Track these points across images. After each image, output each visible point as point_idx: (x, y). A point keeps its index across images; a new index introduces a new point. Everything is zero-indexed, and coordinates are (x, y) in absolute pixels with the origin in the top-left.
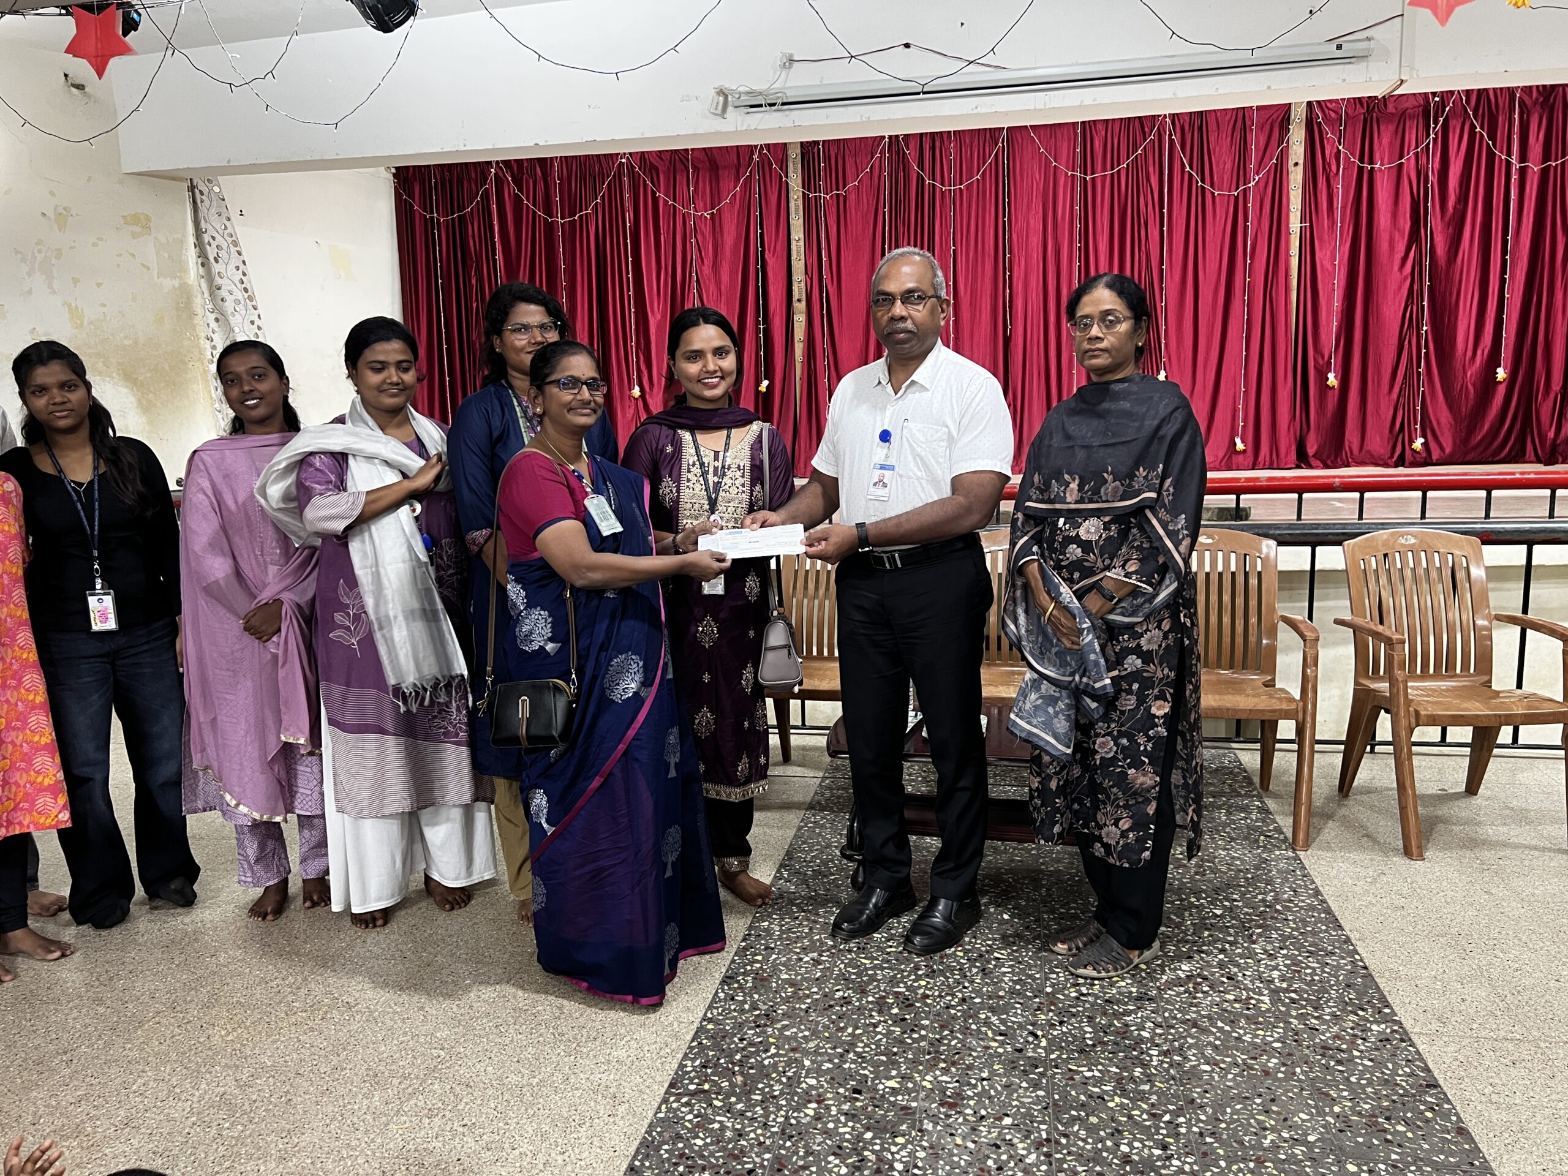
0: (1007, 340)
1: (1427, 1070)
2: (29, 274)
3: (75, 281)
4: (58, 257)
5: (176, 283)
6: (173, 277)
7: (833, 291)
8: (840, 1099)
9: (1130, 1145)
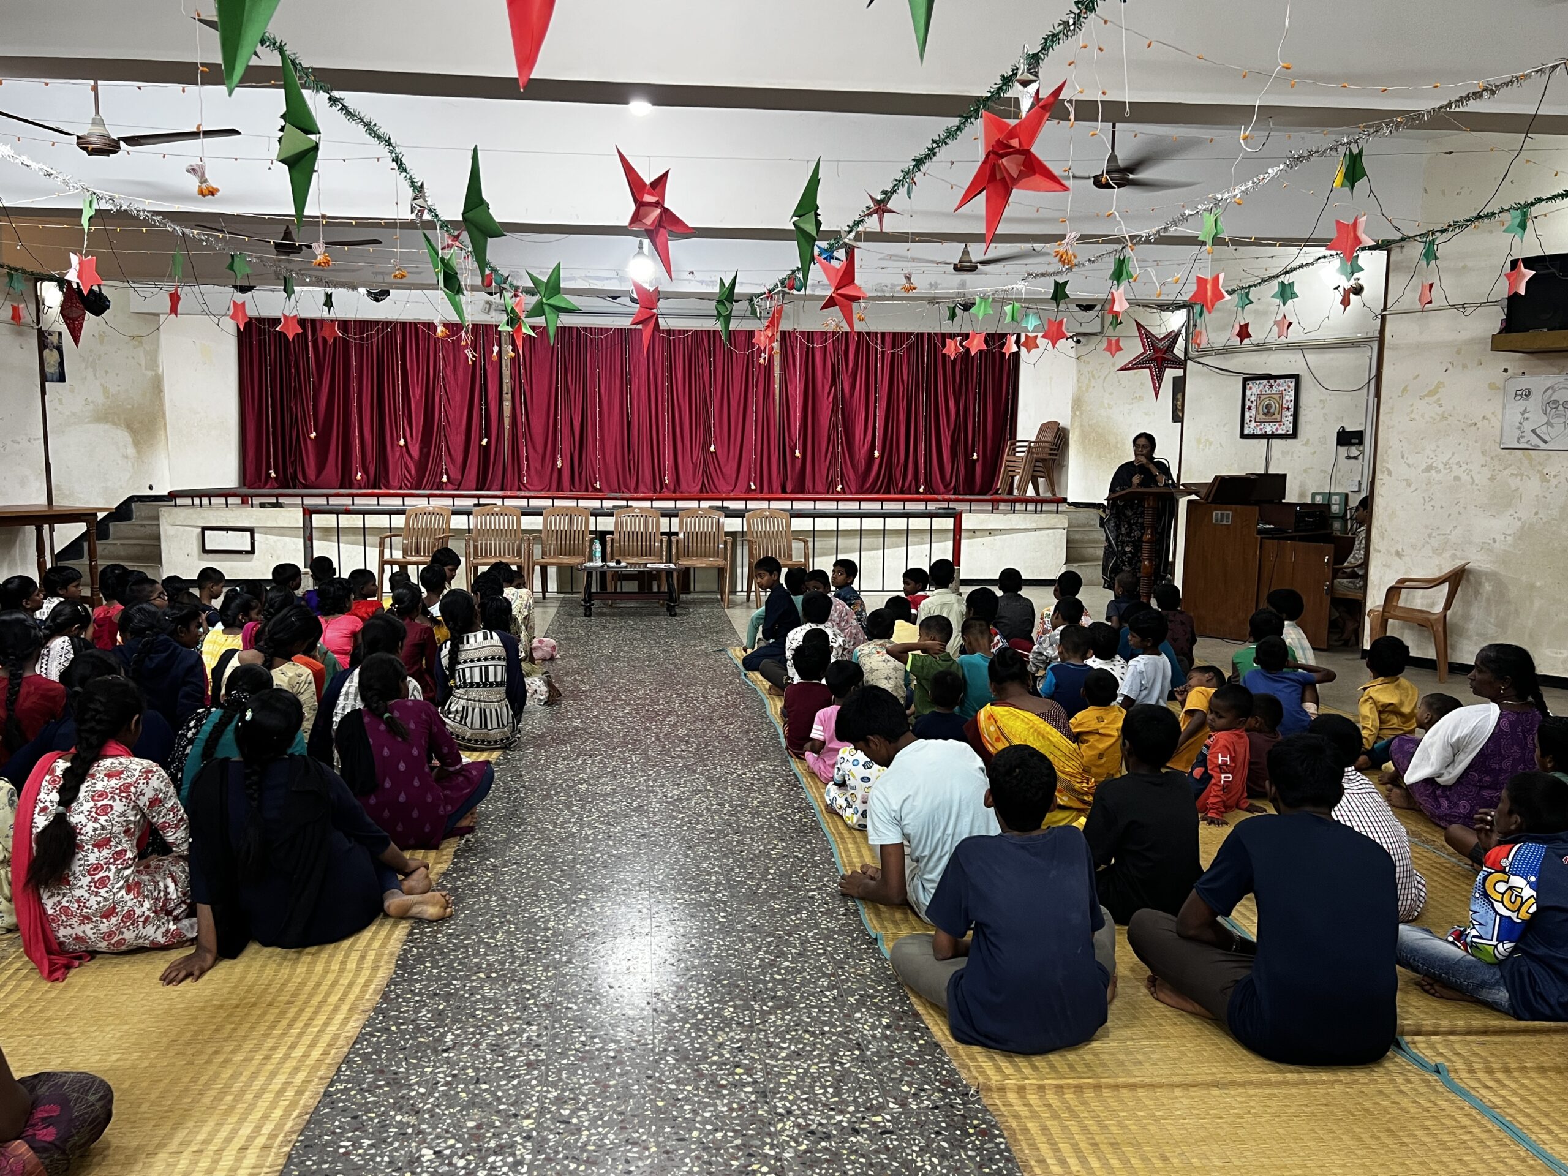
0: (629, 423)
2: (86, 368)
3: (107, 372)
4: (99, 359)
5: (153, 373)
6: (152, 370)
7: (527, 388)
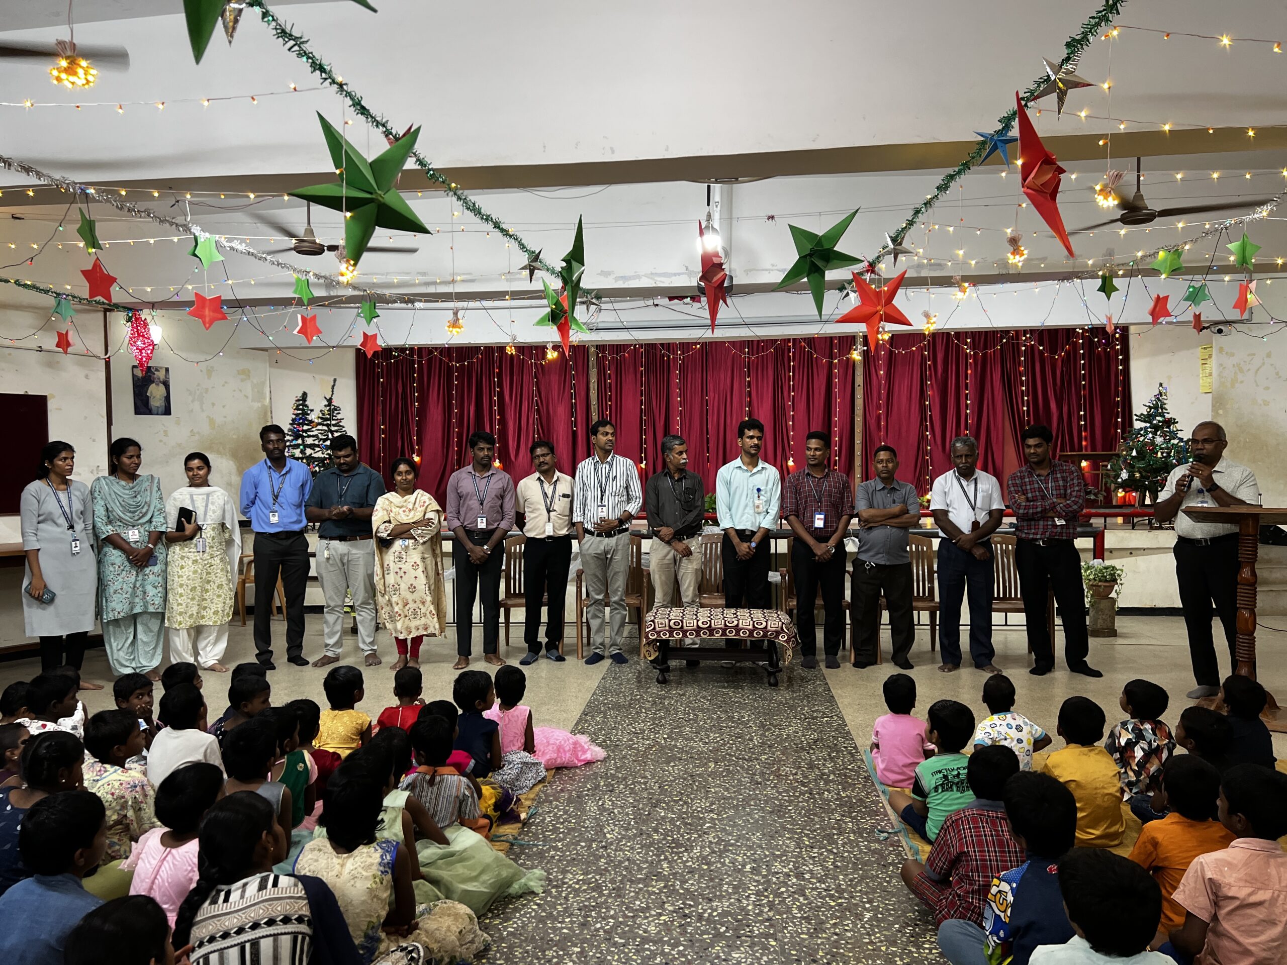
2: (193, 401)
3: (213, 404)
4: (206, 393)
5: (260, 405)
6: (259, 402)
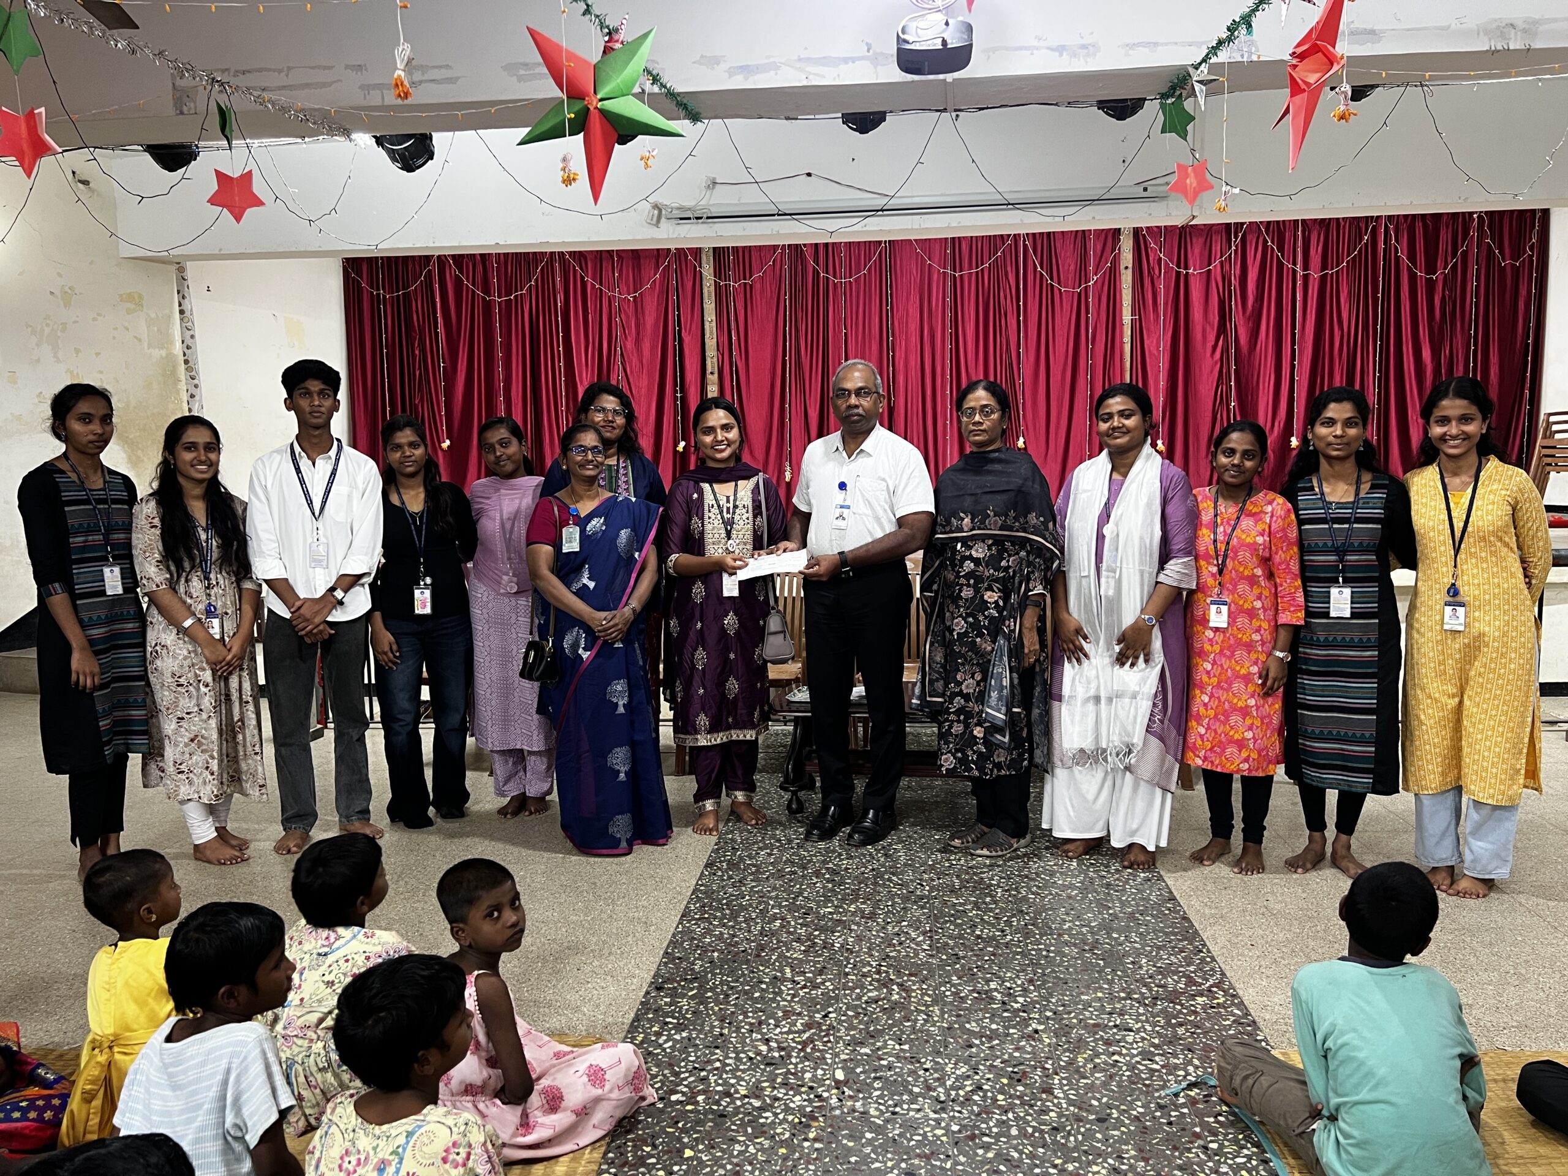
1: (1171, 892)
2: (38, 345)
3: (77, 351)
4: (63, 331)
6: (161, 348)
7: (741, 366)
8: (795, 918)
9: (982, 931)
